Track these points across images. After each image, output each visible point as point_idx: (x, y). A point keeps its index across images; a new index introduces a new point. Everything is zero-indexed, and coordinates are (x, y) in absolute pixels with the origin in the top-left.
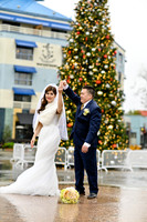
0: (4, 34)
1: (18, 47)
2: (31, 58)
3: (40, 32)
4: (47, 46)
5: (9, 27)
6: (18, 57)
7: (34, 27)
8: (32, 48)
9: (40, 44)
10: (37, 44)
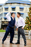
0: (17, 6)
1: (20, 8)
2: (23, 11)
3: (25, 5)
4: (26, 8)
5: (18, 4)
6: (20, 11)
7: (24, 4)
8: (23, 9)
9: (25, 8)
10: (24, 8)
